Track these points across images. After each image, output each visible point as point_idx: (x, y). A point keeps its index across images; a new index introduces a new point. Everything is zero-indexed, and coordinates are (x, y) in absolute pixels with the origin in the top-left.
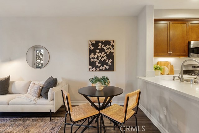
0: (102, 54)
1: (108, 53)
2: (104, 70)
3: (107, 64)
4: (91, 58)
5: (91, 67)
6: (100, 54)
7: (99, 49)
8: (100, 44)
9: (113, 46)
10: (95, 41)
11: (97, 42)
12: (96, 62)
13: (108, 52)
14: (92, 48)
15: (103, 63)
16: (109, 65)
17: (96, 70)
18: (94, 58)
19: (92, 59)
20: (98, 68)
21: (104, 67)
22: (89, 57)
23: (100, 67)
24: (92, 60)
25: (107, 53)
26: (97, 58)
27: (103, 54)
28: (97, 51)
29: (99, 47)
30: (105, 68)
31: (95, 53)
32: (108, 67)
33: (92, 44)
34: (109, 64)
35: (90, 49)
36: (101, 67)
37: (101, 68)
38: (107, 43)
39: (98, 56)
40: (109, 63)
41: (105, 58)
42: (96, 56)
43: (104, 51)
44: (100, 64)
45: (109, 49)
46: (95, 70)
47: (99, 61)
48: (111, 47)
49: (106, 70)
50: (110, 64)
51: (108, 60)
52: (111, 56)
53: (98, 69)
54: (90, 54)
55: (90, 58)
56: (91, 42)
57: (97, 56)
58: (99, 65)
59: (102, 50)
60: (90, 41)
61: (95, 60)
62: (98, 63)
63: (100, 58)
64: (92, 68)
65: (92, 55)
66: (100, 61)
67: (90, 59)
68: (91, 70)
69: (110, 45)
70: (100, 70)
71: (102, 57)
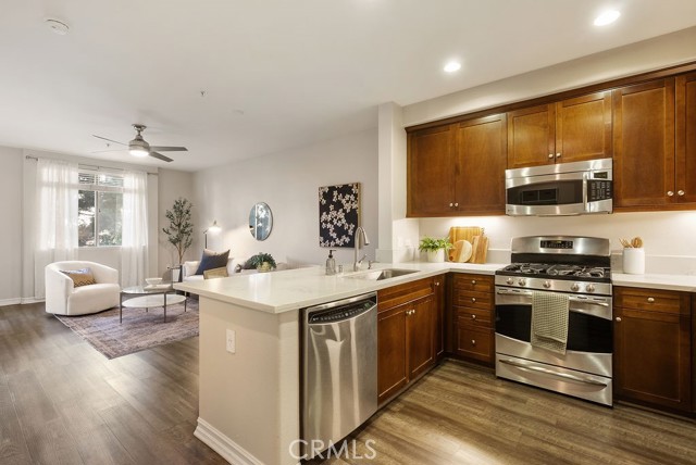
0: (338, 213)
1: (347, 212)
2: (342, 246)
3: (347, 233)
5: (322, 239)
6: (335, 213)
7: (333, 203)
8: (335, 193)
9: (356, 195)
10: (329, 187)
11: (332, 189)
12: (329, 229)
13: (348, 207)
14: (324, 202)
16: (350, 236)
17: (330, 245)
18: (326, 222)
19: (324, 223)
20: (333, 241)
21: (341, 240)
22: (320, 220)
23: (335, 239)
24: (324, 226)
26: (331, 222)
27: (340, 213)
28: (332, 207)
29: (334, 200)
30: (344, 241)
31: (328, 212)
32: (347, 240)
33: (325, 195)
34: (349, 234)
35: (320, 203)
36: (338, 239)
37: (338, 241)
38: (346, 189)
39: (333, 217)
40: (350, 232)
41: (344, 221)
42: (329, 218)
43: (342, 206)
44: (336, 234)
45: (350, 202)
46: (328, 245)
47: (334, 226)
48: (352, 197)
49: (345, 245)
50: (351, 234)
51: (348, 225)
52: (353, 217)
53: (332, 243)
54: (321, 214)
55: (322, 221)
56: (322, 190)
57: (331, 218)
58: (334, 235)
59: (339, 206)
60: (320, 189)
61: (329, 225)
62: (333, 231)
63: (335, 221)
64: (324, 241)
65: (324, 216)
66: (336, 226)
67: (321, 224)
68: (323, 244)
69: (351, 193)
70: (337, 246)
71: (338, 218)
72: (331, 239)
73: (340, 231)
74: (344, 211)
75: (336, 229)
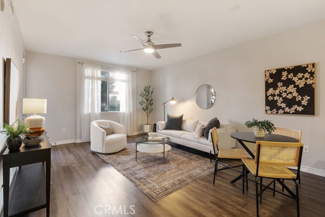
0: (288, 88)
1: (300, 86)
2: (293, 113)
3: (299, 104)
4: (270, 95)
5: (268, 108)
6: (284, 89)
7: (282, 81)
8: (285, 74)
9: (312, 73)
10: (276, 70)
11: (280, 71)
12: (277, 100)
13: (301, 84)
14: (271, 81)
15: (290, 103)
16: (303, 106)
17: (277, 113)
18: (273, 95)
19: (270, 97)
20: (281, 110)
21: (292, 109)
22: (266, 94)
23: (284, 108)
24: (270, 98)
26: (280, 95)
27: (291, 88)
28: (280, 84)
29: (282, 79)
30: (296, 110)
31: (275, 88)
32: (300, 109)
33: (271, 76)
34: (302, 104)
35: (266, 82)
36: (288, 108)
37: (287, 110)
38: (298, 69)
39: (281, 91)
40: (304, 102)
41: (295, 94)
42: (277, 92)
43: (294, 83)
44: (285, 104)
45: (304, 79)
46: (275, 113)
47: (283, 98)
48: (307, 75)
49: (297, 112)
50: (306, 104)
51: (301, 97)
52: (307, 90)
53: (281, 111)
54: (267, 90)
55: (268, 95)
56: (269, 72)
57: (280, 92)
58: (283, 105)
59: (288, 83)
60: (267, 71)
61: (276, 98)
62: (282, 102)
63: (284, 95)
64: (271, 110)
65: (271, 91)
66: (285, 98)
67: (267, 97)
68: (269, 112)
69: (305, 72)
70: (286, 113)
71: (288, 92)
72: (279, 108)
74: (297, 87)
75: (285, 100)
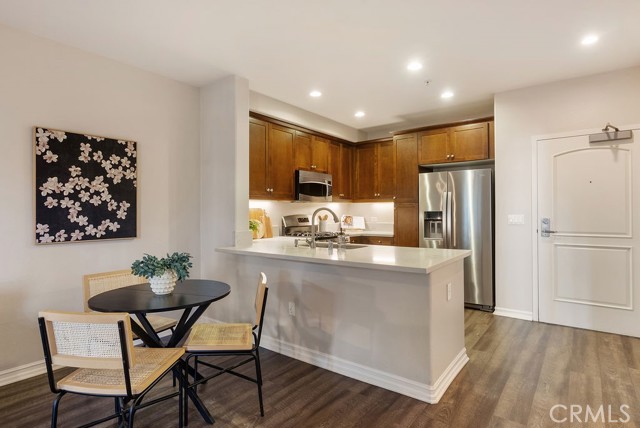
0: (94, 183)
1: (115, 182)
2: (102, 237)
3: (113, 216)
4: (48, 195)
5: (43, 228)
6: (84, 182)
7: (80, 164)
8: (86, 148)
9: (133, 161)
10: (67, 134)
11: (74, 140)
12: (67, 208)
13: (117, 176)
14: (51, 157)
16: (120, 221)
17: (68, 239)
18: (59, 196)
19: (50, 199)
20: (77, 231)
21: (100, 227)
22: (38, 192)
23: (84, 226)
24: (51, 203)
25: (112, 179)
26: (74, 196)
27: (98, 184)
28: (74, 170)
29: (81, 158)
30: (107, 230)
31: (64, 178)
32: (114, 227)
33: (53, 144)
34: (118, 217)
35: (40, 159)
36: (91, 226)
37: (90, 230)
38: (111, 147)
39: (78, 188)
40: (121, 214)
41: (106, 196)
42: (68, 188)
43: (103, 172)
44: (86, 218)
45: (120, 168)
46: (62, 239)
47: (82, 205)
48: (125, 162)
49: (109, 235)
50: (124, 218)
51: (116, 204)
52: (126, 191)
53: (76, 234)
54: (41, 179)
55: (44, 194)
56: (47, 134)
57: (74, 189)
58: (82, 220)
59: (92, 170)
60: (40, 130)
61: (65, 203)
62: (79, 213)
63: (84, 197)
64: (52, 233)
65: (52, 184)
66: (86, 205)
67: (40, 200)
68: (47, 238)
69: (123, 154)
70: (87, 238)
71: (92, 191)
72: (72, 227)
73: (96, 214)
75: (87, 209)
